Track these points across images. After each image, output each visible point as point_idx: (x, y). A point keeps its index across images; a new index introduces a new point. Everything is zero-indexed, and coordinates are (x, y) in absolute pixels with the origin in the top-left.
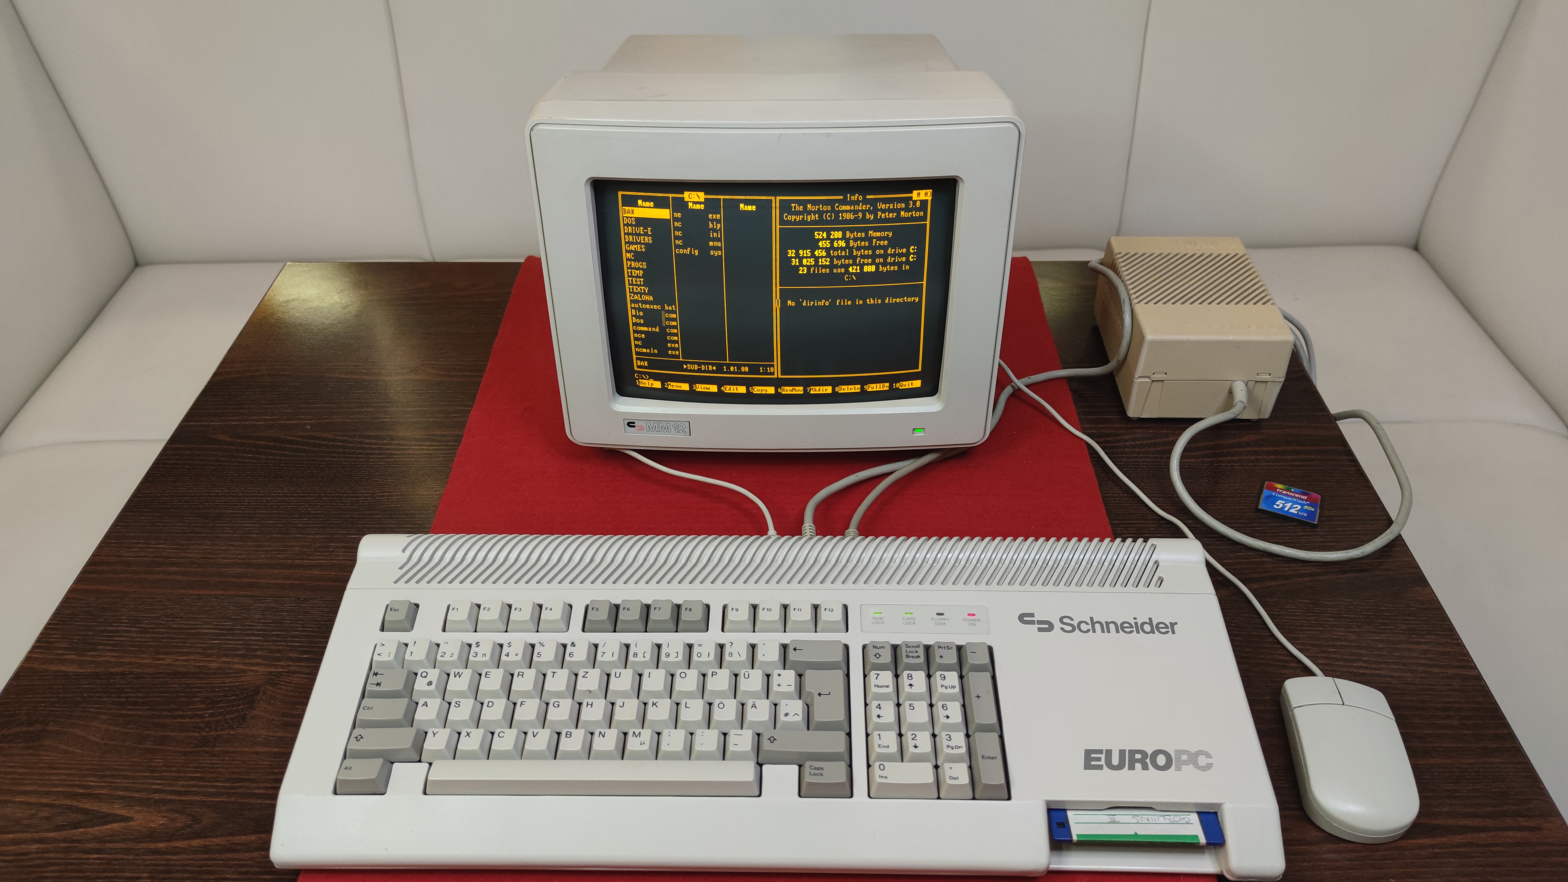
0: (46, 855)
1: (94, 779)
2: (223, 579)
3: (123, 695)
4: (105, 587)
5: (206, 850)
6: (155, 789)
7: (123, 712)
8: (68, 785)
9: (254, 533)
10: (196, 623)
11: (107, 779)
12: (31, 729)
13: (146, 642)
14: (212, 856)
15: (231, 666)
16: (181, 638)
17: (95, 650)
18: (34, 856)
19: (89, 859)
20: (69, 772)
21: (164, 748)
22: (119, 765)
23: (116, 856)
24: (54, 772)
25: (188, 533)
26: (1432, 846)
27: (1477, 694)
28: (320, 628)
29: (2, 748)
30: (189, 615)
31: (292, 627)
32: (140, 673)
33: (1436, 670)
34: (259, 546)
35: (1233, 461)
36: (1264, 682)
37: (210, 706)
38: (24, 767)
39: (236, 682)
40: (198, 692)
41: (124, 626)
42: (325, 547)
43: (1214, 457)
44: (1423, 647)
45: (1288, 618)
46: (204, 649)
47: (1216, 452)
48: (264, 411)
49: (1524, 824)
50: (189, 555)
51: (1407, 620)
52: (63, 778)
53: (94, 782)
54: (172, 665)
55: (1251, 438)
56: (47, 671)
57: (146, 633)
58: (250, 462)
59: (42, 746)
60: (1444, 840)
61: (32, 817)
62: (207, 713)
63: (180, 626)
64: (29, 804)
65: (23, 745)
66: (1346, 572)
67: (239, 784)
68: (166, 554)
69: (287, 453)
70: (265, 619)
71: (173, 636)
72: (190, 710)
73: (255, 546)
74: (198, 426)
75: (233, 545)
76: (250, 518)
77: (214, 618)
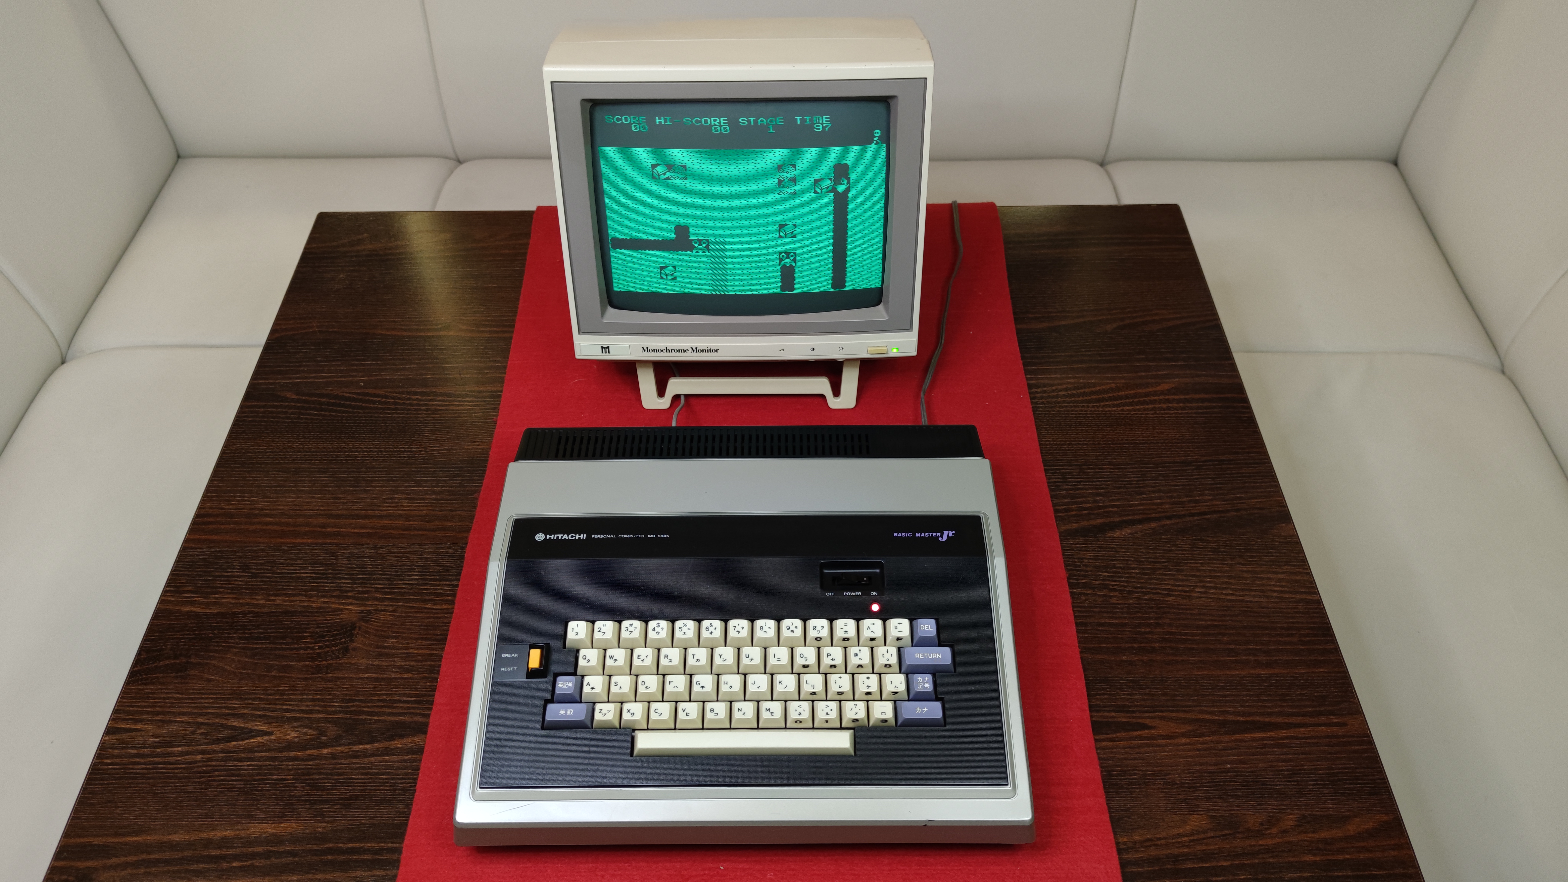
0: (210, 763)
1: (236, 702)
2: (311, 529)
3: (247, 631)
4: (215, 537)
5: (334, 756)
6: (287, 709)
7: (250, 646)
8: (215, 707)
9: (331, 487)
10: (295, 568)
11: (246, 702)
12: (178, 661)
13: (257, 585)
14: (339, 761)
15: (330, 605)
16: (286, 582)
17: (217, 593)
18: (201, 764)
19: (244, 766)
20: (215, 696)
21: (288, 675)
22: (254, 690)
23: (265, 763)
24: (203, 696)
25: (275, 486)
26: (1263, 739)
27: (1316, 615)
28: (396, 572)
29: (157, 678)
30: (288, 561)
31: (374, 571)
32: (258, 612)
33: (1287, 596)
34: (336, 498)
35: (1148, 409)
36: (1152, 608)
37: (318, 640)
38: (179, 693)
39: (336, 619)
40: (306, 628)
41: (237, 572)
42: (391, 499)
43: (1132, 405)
44: (1280, 576)
45: (1177, 552)
46: (306, 591)
47: (1135, 400)
48: (321, 368)
49: (1335, 721)
50: (279, 507)
51: (1271, 553)
52: (211, 701)
53: (236, 704)
54: (282, 605)
55: (1165, 386)
56: (179, 611)
57: (256, 577)
58: (317, 419)
59: (189, 675)
60: (1272, 734)
61: (193, 733)
62: (317, 646)
63: (283, 571)
64: (189, 723)
65: (174, 674)
66: (1228, 511)
67: (352, 704)
68: (260, 506)
69: (346, 409)
70: (351, 564)
71: (278, 580)
72: (303, 643)
73: (333, 498)
74: (266, 384)
75: (314, 498)
76: (325, 472)
77: (309, 564)
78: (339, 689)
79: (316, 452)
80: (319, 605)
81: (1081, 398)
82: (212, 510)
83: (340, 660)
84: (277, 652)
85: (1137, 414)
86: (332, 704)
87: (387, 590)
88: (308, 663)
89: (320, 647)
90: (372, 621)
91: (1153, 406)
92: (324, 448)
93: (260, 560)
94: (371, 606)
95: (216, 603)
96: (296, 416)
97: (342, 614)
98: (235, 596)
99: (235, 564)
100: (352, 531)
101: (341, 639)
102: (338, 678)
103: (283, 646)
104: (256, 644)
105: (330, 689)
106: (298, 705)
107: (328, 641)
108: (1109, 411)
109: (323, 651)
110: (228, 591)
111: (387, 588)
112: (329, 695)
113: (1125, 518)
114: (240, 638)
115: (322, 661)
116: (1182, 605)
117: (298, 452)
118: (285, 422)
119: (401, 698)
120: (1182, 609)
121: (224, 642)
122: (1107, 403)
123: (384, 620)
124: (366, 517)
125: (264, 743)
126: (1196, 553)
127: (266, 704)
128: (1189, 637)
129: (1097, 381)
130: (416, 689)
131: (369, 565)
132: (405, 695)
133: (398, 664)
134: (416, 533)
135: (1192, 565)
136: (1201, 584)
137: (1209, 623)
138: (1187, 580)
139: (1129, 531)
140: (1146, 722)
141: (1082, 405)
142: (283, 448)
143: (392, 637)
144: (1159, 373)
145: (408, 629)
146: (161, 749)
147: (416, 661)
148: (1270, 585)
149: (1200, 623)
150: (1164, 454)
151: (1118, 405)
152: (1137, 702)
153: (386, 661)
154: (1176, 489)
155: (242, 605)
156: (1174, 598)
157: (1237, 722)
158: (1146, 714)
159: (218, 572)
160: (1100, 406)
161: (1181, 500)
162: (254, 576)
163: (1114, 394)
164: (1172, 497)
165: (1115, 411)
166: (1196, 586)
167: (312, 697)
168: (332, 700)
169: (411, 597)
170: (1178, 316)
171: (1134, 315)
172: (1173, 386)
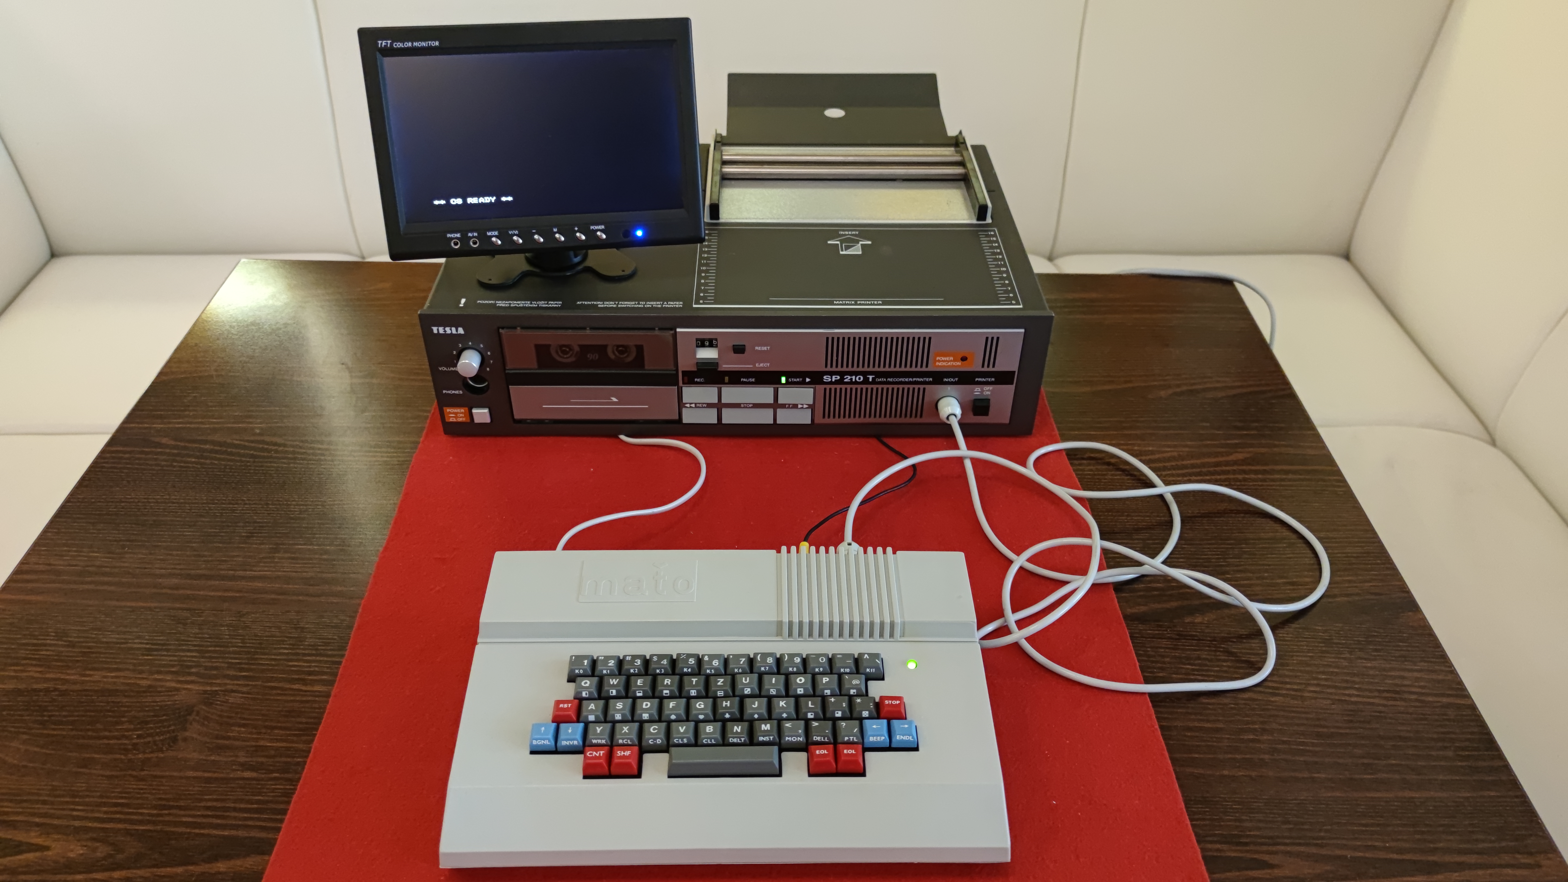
1: (11, 805)
2: (158, 591)
3: (46, 713)
6: (77, 816)
7: (46, 732)
9: (195, 543)
10: (128, 637)
11: (24, 805)
13: (73, 657)
15: (164, 684)
16: (111, 653)
17: (18, 665)
22: (38, 790)
25: (124, 541)
27: (1472, 724)
28: (260, 644)
30: (121, 629)
31: (231, 643)
32: (66, 690)
33: (1430, 699)
34: (199, 556)
36: (1254, 709)
37: (139, 726)
39: (168, 701)
40: (127, 712)
41: (51, 640)
42: (270, 558)
43: (1200, 475)
44: (1416, 674)
46: (134, 665)
47: (1203, 470)
48: (211, 413)
49: (1523, 861)
50: (123, 565)
51: (1399, 646)
53: (11, 807)
55: (1240, 456)
57: (73, 646)
58: (193, 467)
60: (1440, 877)
62: (135, 734)
63: (110, 640)
67: (166, 812)
68: (98, 563)
69: (233, 458)
70: (202, 634)
71: (103, 650)
72: (117, 730)
73: (195, 556)
74: (140, 428)
75: (171, 555)
76: (190, 526)
77: (147, 633)
78: (154, 791)
80: (149, 683)
82: (36, 566)
83: (163, 753)
84: (81, 741)
86: (140, 811)
87: (243, 666)
88: (118, 756)
89: (139, 736)
90: (217, 704)
91: (1225, 477)
92: (196, 499)
93: (85, 626)
94: (219, 685)
95: (13, 678)
96: (169, 463)
97: (177, 695)
98: (40, 669)
99: (50, 630)
100: (212, 594)
101: (170, 726)
102: (156, 777)
103: (90, 733)
104: (54, 729)
105: (142, 791)
106: (92, 811)
107: (152, 728)
109: (142, 741)
111: (245, 664)
112: (138, 798)
113: (1206, 601)
115: (138, 754)
116: (1294, 707)
117: (162, 503)
118: (153, 470)
119: (237, 805)
120: (1293, 712)
121: (12, 727)
122: (1169, 472)
123: (232, 703)
124: (233, 578)
126: (1302, 643)
128: (1308, 748)
130: (260, 794)
131: (226, 635)
132: (241, 801)
133: (242, 760)
134: (295, 598)
135: (1300, 658)
136: (1315, 682)
137: (1332, 730)
138: (1296, 677)
139: (1213, 616)
140: (1266, 858)
142: (145, 499)
143: (240, 726)
144: (1230, 442)
145: (263, 715)
147: (267, 757)
148: (1406, 685)
151: (1183, 475)
152: (1250, 831)
153: (226, 756)
157: (1392, 861)
158: (1265, 848)
159: (25, 639)
161: (1274, 581)
162: (71, 645)
163: (1178, 463)
164: (1263, 578)
166: (1309, 684)
167: (114, 801)
168: (141, 806)
169: (275, 675)
170: (1245, 384)
171: (1193, 381)
172: (1248, 455)
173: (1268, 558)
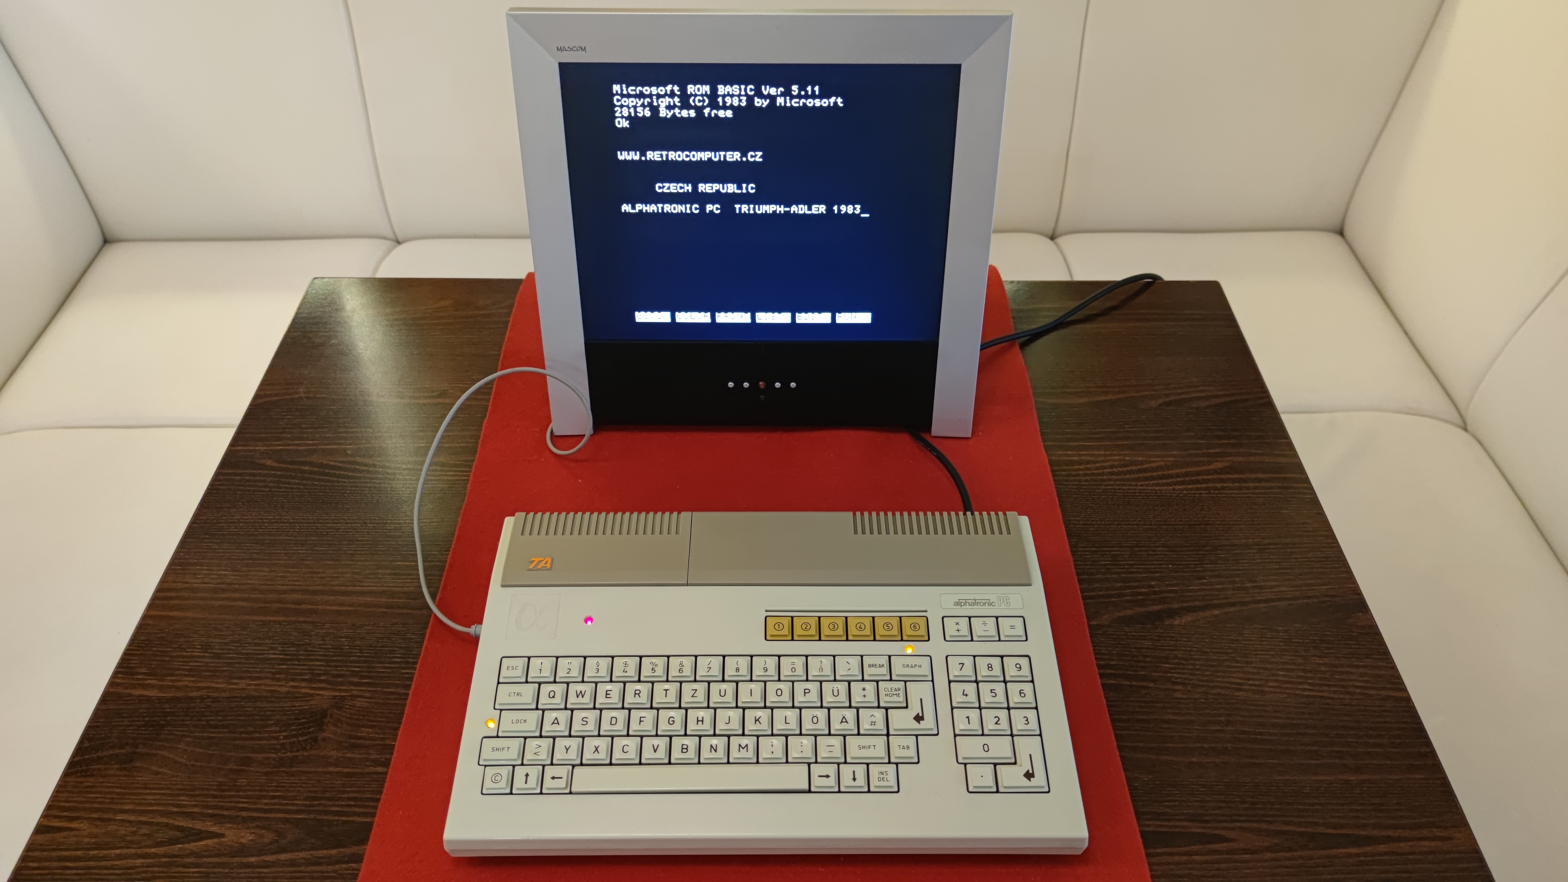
0: (150, 869)
1: (186, 799)
2: (284, 606)
3: (203, 718)
4: (175, 614)
5: (293, 863)
6: (243, 807)
7: (206, 735)
8: (162, 804)
9: (308, 560)
10: (263, 648)
11: (197, 799)
12: (123, 751)
13: (219, 667)
14: (299, 869)
15: (300, 690)
16: (251, 663)
17: (173, 675)
18: (140, 870)
19: (188, 872)
20: (163, 792)
21: (246, 768)
22: (207, 785)
23: (213, 870)
24: (149, 791)
25: (246, 559)
26: (1358, 855)
27: (1405, 714)
28: (376, 653)
29: (99, 769)
30: (256, 641)
31: (351, 652)
32: (217, 698)
33: (1372, 692)
34: (314, 573)
35: (1201, 489)
36: (1220, 703)
37: (284, 728)
38: (121, 788)
39: (305, 706)
40: (272, 716)
41: (198, 652)
42: (374, 574)
43: (1184, 484)
44: (1361, 670)
45: (1243, 642)
46: (273, 673)
47: (1186, 479)
48: (305, 435)
49: (1438, 834)
50: (249, 582)
51: (1349, 644)
52: (158, 797)
53: (186, 801)
54: (245, 689)
55: (1219, 465)
56: (130, 695)
57: (218, 658)
58: (297, 488)
59: (134, 767)
60: (1369, 849)
61: (134, 833)
62: (282, 736)
63: (249, 651)
64: (130, 822)
65: (118, 766)
66: (1295, 598)
67: (317, 802)
68: (228, 581)
69: (330, 478)
70: (326, 645)
71: (243, 661)
72: (266, 732)
73: (310, 573)
74: (245, 451)
75: (290, 572)
76: (303, 545)
77: (279, 644)
78: (304, 785)
79: (294, 523)
80: (287, 689)
81: (1128, 476)
82: (175, 584)
83: (307, 752)
84: (237, 742)
85: (1190, 493)
86: (295, 802)
87: (364, 674)
88: (270, 755)
89: (285, 737)
90: (346, 708)
91: (1206, 485)
92: (304, 519)
93: (225, 639)
94: (346, 691)
95: (170, 687)
96: (276, 485)
97: (312, 700)
98: (193, 679)
99: (195, 643)
100: (329, 608)
101: (309, 728)
102: (304, 772)
103: (243, 735)
104: (212, 732)
105: (294, 785)
106: (255, 803)
107: (295, 730)
108: (1159, 490)
109: (288, 741)
110: (187, 673)
111: (365, 672)
112: (292, 791)
113: (1184, 605)
114: (195, 726)
115: (286, 753)
116: (1255, 701)
117: (274, 523)
118: (262, 491)
120: (1255, 705)
121: (178, 731)
122: (1156, 482)
123: (359, 707)
124: (345, 593)
125: (214, 847)
126: (1265, 643)
127: (218, 802)
128: (1265, 737)
129: (1144, 459)
131: (346, 645)
133: (373, 757)
134: (400, 611)
135: (1262, 657)
136: (1274, 678)
137: (1286, 721)
138: (1258, 673)
139: (1189, 619)
140: (1225, 833)
141: (1129, 483)
142: (259, 519)
143: (367, 727)
144: (1211, 451)
146: (96, 852)
148: (1351, 680)
149: (1276, 721)
150: (1223, 536)
151: (1168, 484)
152: (1212, 810)
153: (359, 754)
154: (1238, 574)
155: (199, 689)
156: (1245, 693)
157: (1329, 835)
158: (1224, 825)
159: (176, 651)
160: (1149, 484)
161: (1243, 586)
162: (217, 656)
163: (1164, 473)
164: (1235, 582)
165: (1165, 490)
166: (1268, 680)
167: (272, 794)
168: (295, 798)
169: (391, 682)
170: (1226, 392)
171: (1180, 391)
172: (1227, 464)
173: (1240, 563)
